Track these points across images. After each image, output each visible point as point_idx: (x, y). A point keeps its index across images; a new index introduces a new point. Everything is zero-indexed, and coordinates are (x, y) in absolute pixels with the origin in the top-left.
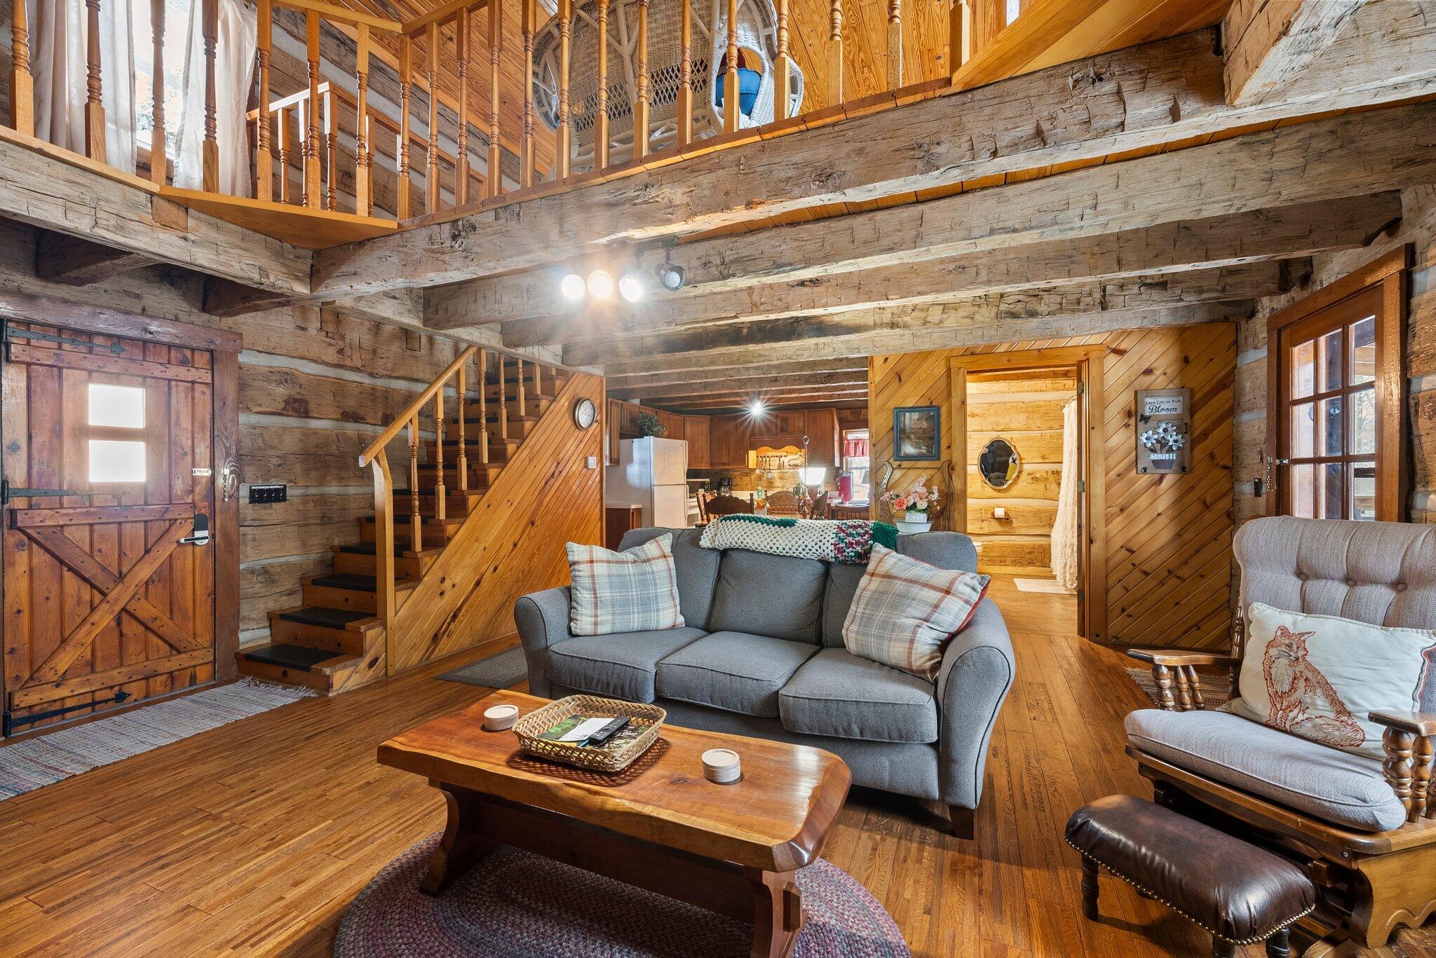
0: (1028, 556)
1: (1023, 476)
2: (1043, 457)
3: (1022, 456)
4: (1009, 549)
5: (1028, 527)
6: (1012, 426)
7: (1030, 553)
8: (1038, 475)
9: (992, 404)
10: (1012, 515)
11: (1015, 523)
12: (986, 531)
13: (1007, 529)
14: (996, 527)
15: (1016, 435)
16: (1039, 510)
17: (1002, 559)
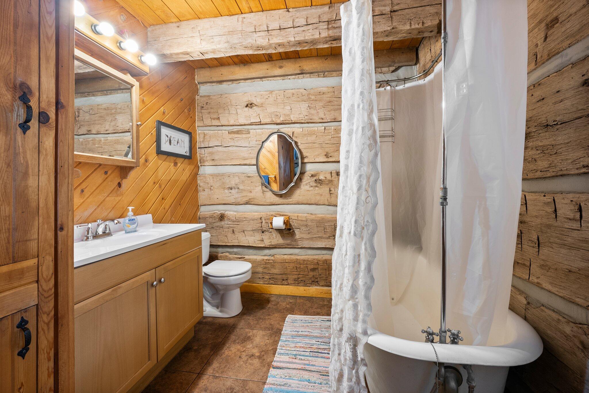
0: (311, 274)
1: (306, 179)
2: (327, 156)
3: (305, 154)
4: (292, 265)
5: (311, 239)
6: (293, 118)
7: (313, 270)
8: (322, 177)
9: (271, 92)
10: (294, 224)
11: (298, 234)
12: (267, 243)
13: (288, 242)
14: (278, 239)
15: (297, 129)
16: (323, 219)
17: (285, 277)
